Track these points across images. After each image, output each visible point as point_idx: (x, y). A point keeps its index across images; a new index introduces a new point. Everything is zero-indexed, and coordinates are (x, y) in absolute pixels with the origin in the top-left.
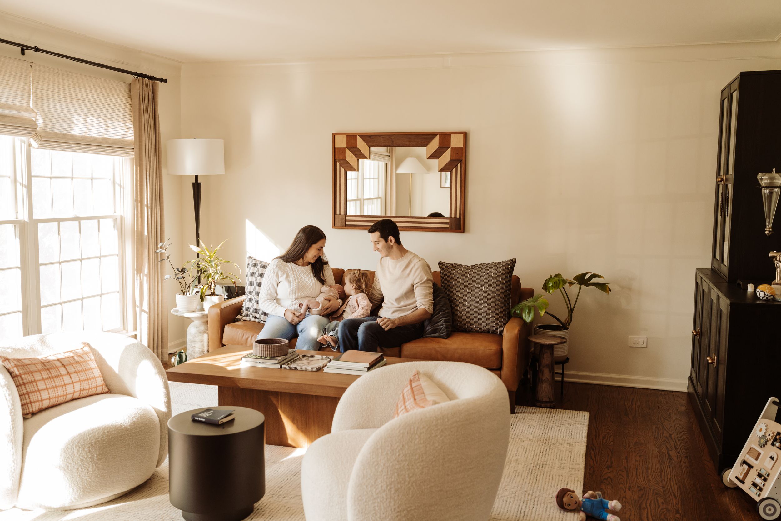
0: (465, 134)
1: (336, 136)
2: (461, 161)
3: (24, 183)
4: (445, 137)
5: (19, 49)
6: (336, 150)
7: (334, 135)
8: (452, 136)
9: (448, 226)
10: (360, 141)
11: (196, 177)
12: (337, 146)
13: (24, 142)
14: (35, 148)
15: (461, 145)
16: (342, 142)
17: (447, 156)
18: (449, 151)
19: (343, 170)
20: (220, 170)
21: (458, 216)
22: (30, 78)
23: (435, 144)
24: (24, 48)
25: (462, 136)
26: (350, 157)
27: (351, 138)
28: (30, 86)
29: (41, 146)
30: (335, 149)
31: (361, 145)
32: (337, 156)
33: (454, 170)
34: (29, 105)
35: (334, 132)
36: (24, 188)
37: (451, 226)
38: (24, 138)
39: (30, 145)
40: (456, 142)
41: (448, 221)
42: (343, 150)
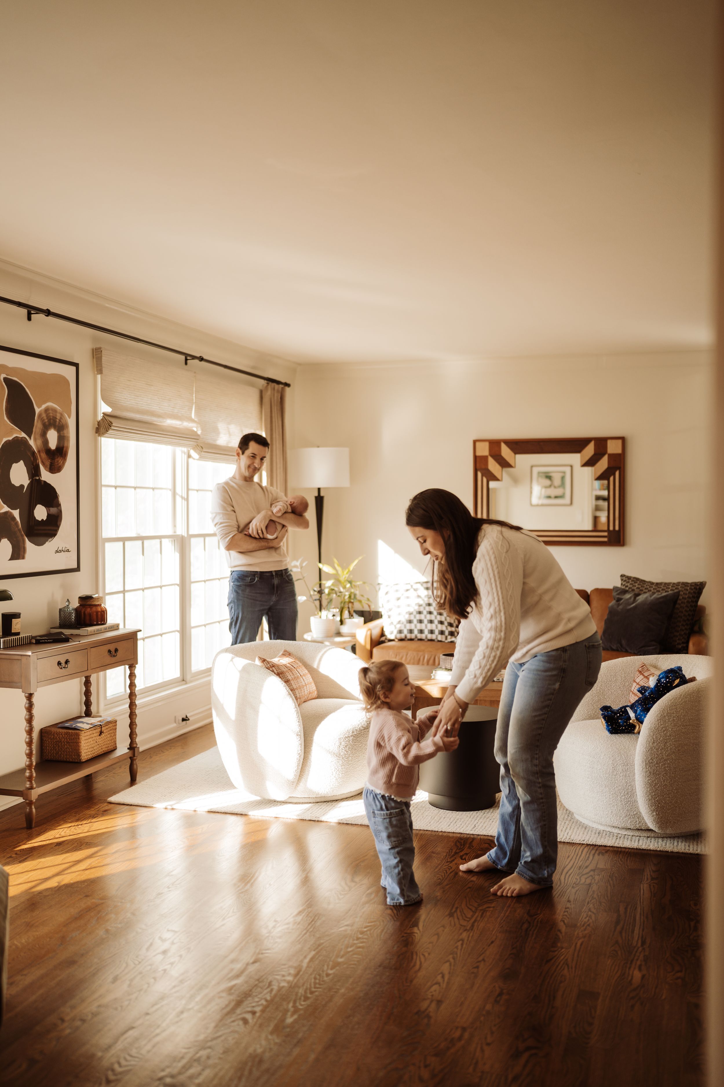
0: (623, 439)
1: (477, 444)
2: (619, 468)
3: (183, 496)
4: (601, 443)
5: (183, 357)
6: (478, 459)
7: (475, 442)
8: (609, 442)
9: (606, 539)
10: (503, 446)
11: (319, 489)
12: (478, 454)
13: (185, 453)
14: (194, 459)
15: (619, 451)
16: (484, 450)
17: (603, 464)
18: (605, 458)
19: (485, 480)
20: (345, 483)
21: (617, 528)
22: (193, 388)
23: (590, 450)
24: (188, 357)
25: (620, 442)
26: (493, 466)
27: (495, 445)
28: (193, 396)
29: (201, 458)
30: (476, 458)
31: (506, 452)
32: (478, 465)
33: (612, 479)
34: (191, 415)
35: (475, 439)
36: (183, 500)
37: (609, 539)
38: (185, 449)
39: (189, 456)
40: (613, 448)
41: (606, 534)
42: (485, 459)
